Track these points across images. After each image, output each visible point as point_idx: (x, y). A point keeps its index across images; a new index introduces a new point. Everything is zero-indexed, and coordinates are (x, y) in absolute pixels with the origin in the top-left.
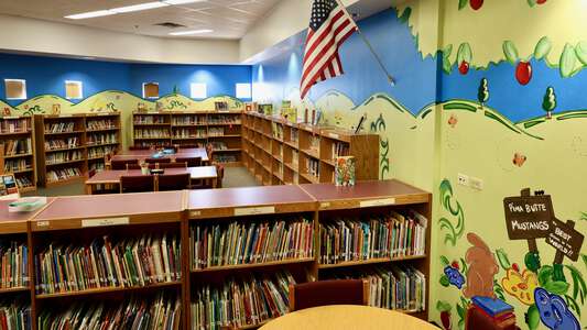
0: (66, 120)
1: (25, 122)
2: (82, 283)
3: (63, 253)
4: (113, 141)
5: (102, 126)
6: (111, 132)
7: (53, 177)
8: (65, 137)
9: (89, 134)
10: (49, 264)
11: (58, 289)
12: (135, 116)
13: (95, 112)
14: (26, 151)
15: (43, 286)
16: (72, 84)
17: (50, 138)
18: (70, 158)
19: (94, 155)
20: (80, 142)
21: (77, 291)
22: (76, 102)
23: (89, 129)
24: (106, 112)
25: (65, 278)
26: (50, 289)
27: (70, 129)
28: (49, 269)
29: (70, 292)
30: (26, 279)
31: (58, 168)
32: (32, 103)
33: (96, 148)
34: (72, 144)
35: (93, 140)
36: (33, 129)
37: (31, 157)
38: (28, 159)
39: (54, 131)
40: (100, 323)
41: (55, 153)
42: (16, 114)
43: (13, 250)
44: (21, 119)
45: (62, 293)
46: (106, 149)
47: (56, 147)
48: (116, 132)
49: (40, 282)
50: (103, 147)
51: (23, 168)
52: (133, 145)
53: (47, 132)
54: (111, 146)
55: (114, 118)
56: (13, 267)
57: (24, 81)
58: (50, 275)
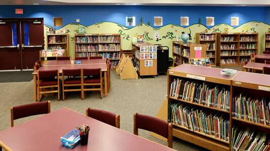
0: (230, 36)
1: (213, 36)
2: (256, 119)
3: (247, 100)
4: (253, 48)
5: (248, 40)
6: (252, 43)
7: (223, 62)
8: (229, 44)
9: (241, 43)
10: (239, 103)
11: (243, 118)
12: (266, 35)
13: (245, 32)
14: (213, 48)
15: (236, 114)
16: (234, 19)
17: (223, 44)
18: (231, 54)
19: (242, 54)
20: (236, 47)
21: (252, 122)
22: (235, 27)
23: (241, 41)
24: (250, 32)
25: (247, 113)
26: (238, 116)
27: (232, 40)
28: (239, 106)
29: (249, 122)
30: (228, 107)
31: (226, 58)
32: (216, 28)
33: (244, 50)
34: (233, 47)
35: (243, 46)
36: (216, 39)
37: (215, 51)
38: (213, 52)
39: (225, 41)
40: (265, 145)
41: (225, 51)
42: (210, 32)
43: (223, 92)
44: (212, 34)
45: (245, 120)
46: (249, 52)
47: (225, 48)
48: (255, 43)
49: (234, 111)
50: (248, 50)
51: (211, 56)
52: (264, 51)
53: (222, 41)
54: (253, 50)
55: (254, 36)
56: (222, 100)
57: (213, 18)
58: (239, 109)
